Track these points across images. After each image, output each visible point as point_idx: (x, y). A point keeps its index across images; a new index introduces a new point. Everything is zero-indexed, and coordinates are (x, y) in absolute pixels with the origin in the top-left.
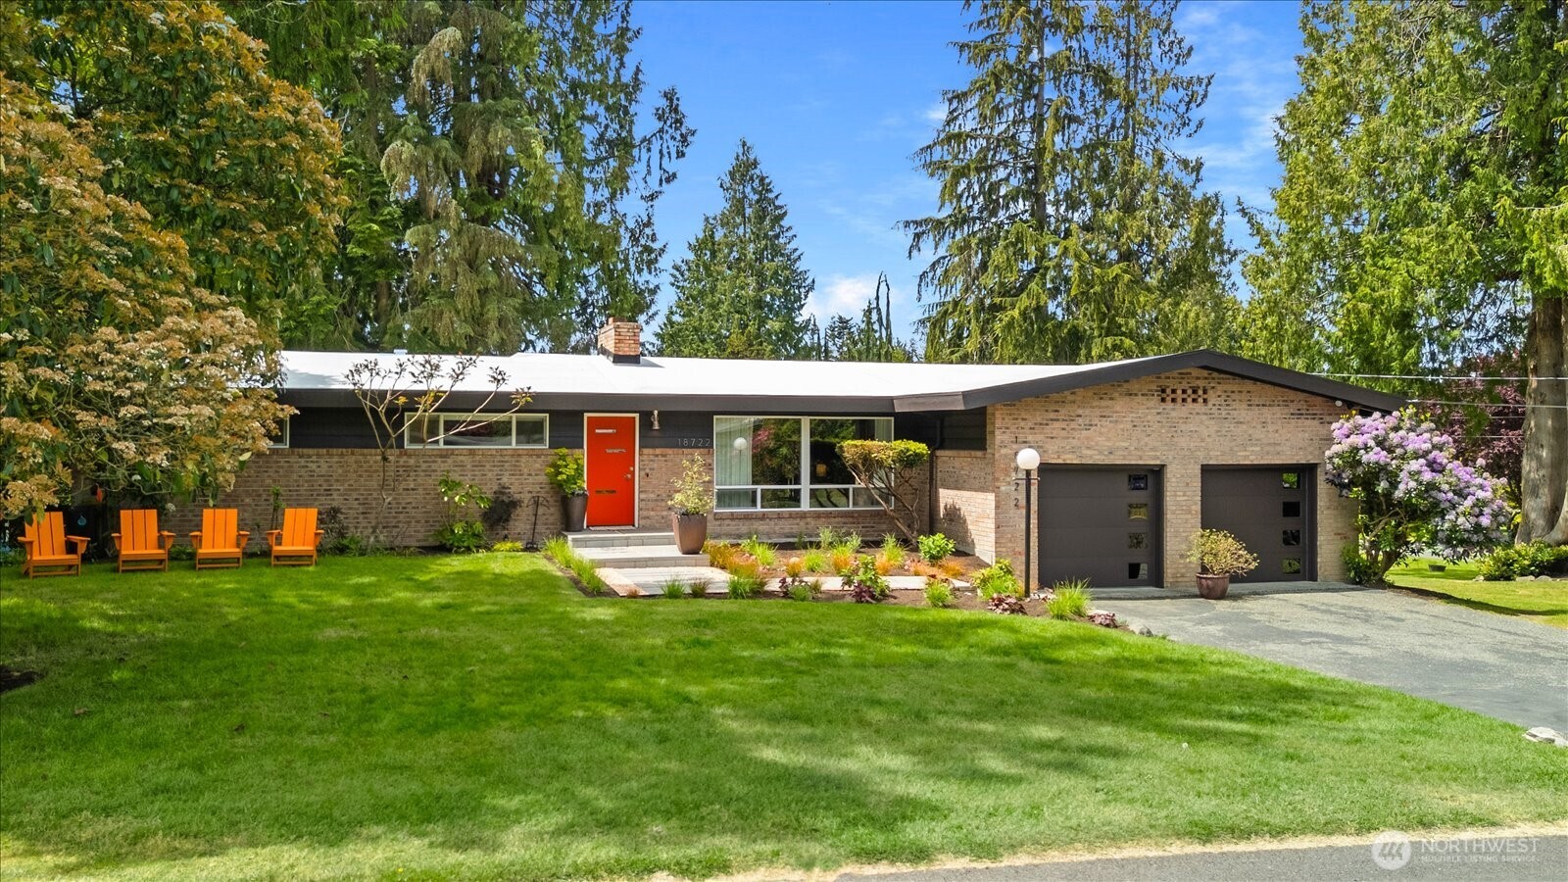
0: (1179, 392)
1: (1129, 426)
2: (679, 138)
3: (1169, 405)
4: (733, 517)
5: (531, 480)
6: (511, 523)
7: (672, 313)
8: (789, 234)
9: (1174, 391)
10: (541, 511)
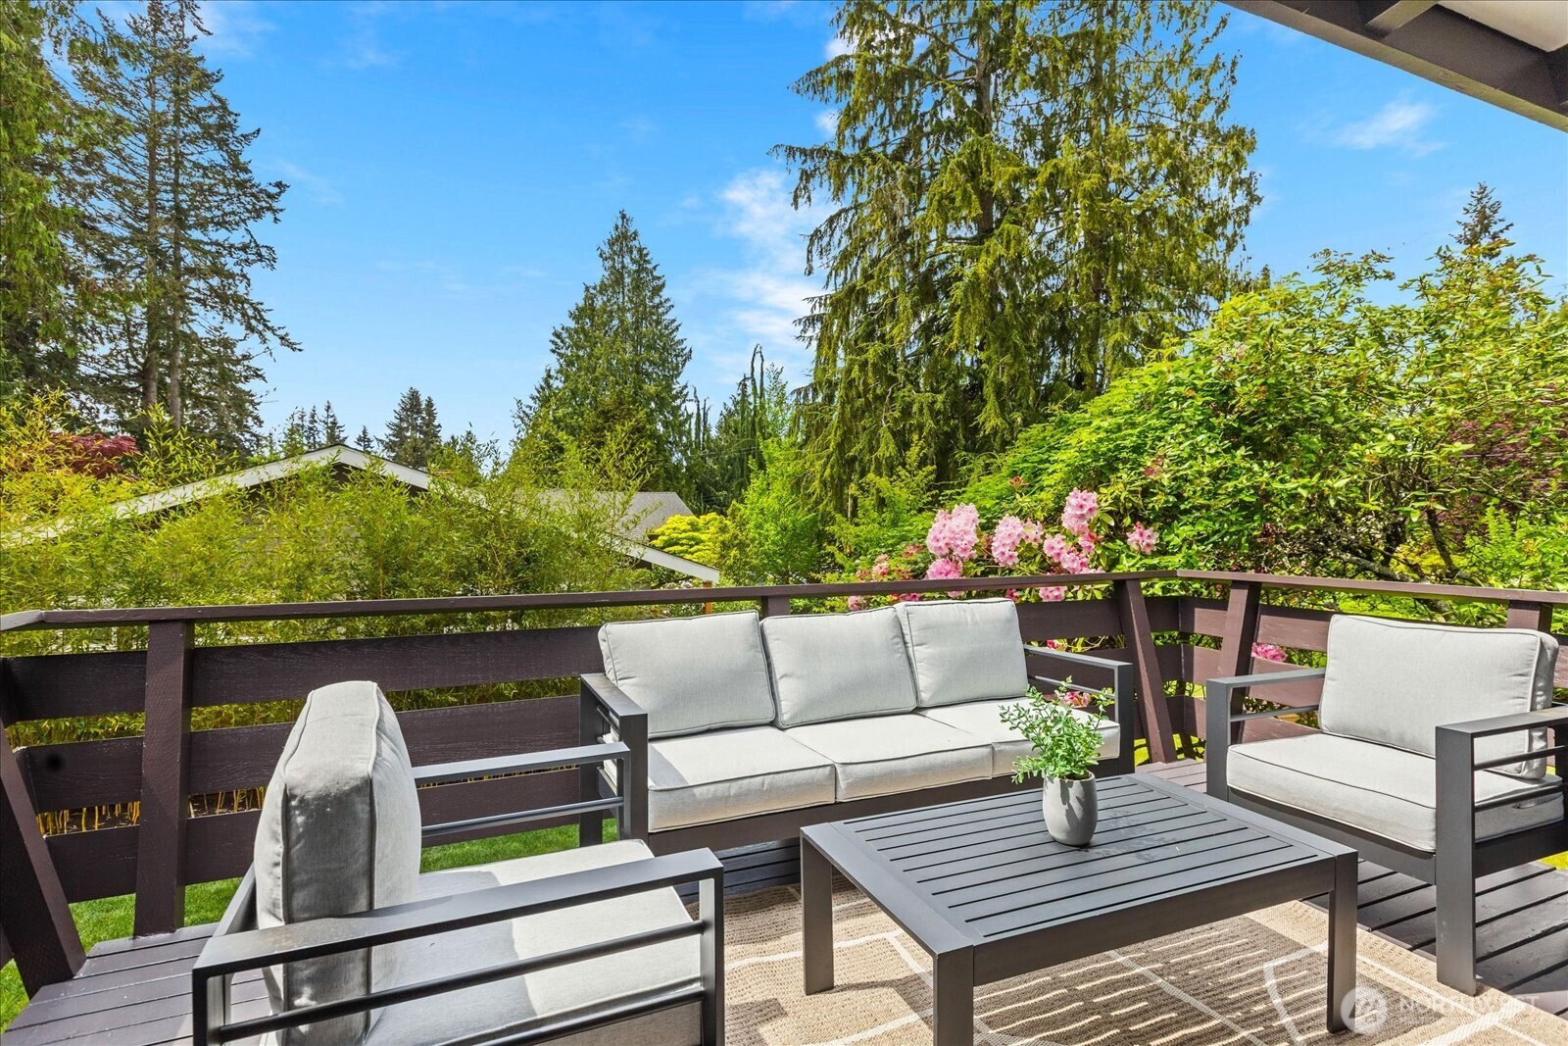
8: (668, 304)
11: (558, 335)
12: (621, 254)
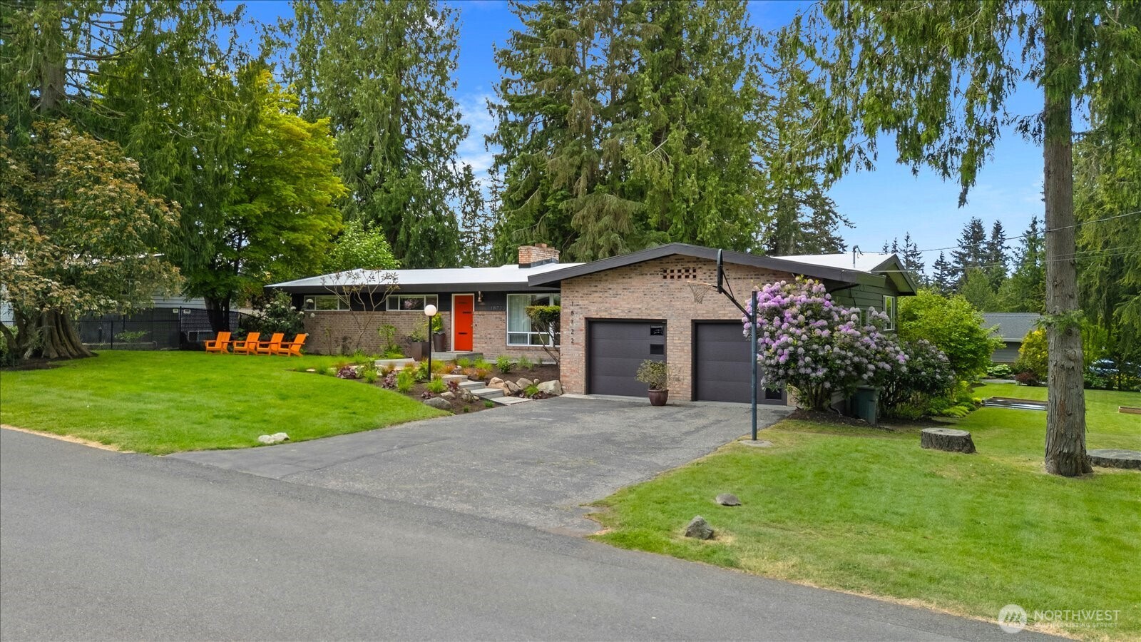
0: (676, 271)
1: (642, 294)
3: (669, 280)
4: (515, 349)
9: (672, 271)
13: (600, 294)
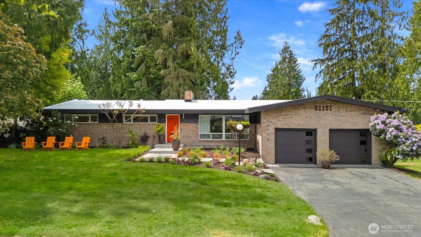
0: (322, 107)
1: (305, 117)
2: (240, 43)
3: (318, 111)
4: (204, 141)
5: (153, 131)
6: (148, 141)
7: (266, 88)
8: (298, 66)
9: (320, 107)
10: (155, 139)
11: (268, 76)
12: (285, 53)
13: (283, 117)
